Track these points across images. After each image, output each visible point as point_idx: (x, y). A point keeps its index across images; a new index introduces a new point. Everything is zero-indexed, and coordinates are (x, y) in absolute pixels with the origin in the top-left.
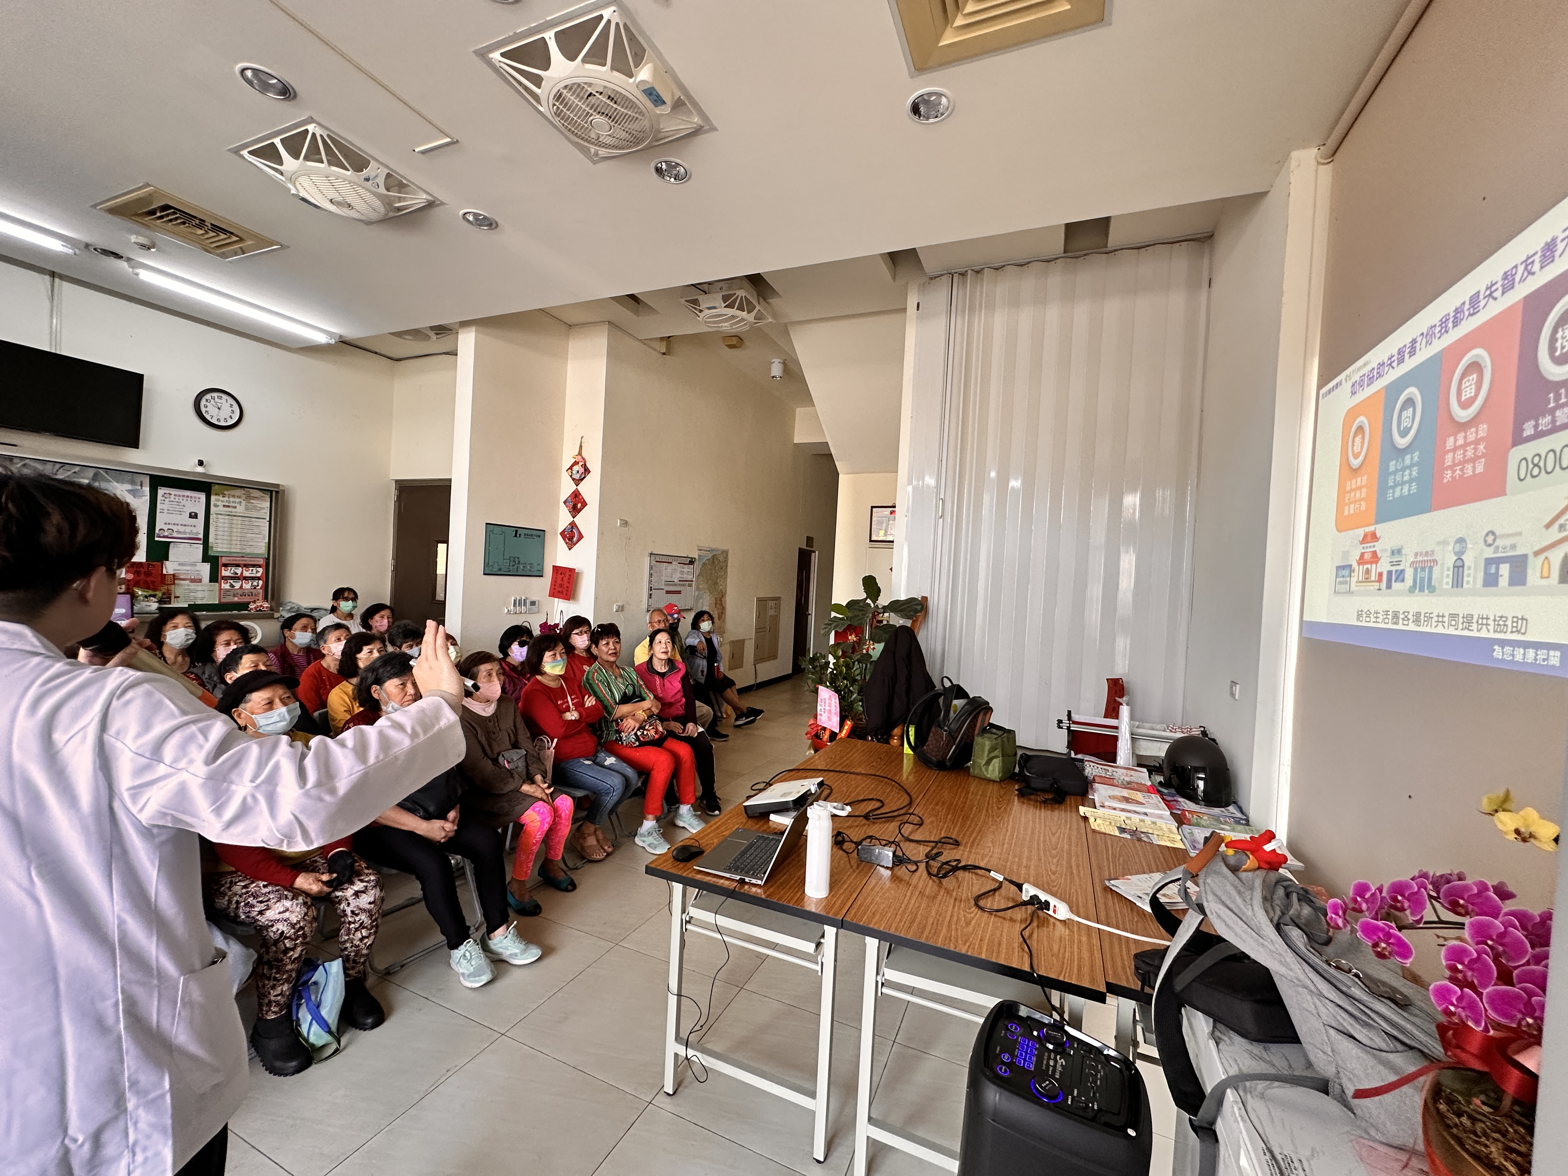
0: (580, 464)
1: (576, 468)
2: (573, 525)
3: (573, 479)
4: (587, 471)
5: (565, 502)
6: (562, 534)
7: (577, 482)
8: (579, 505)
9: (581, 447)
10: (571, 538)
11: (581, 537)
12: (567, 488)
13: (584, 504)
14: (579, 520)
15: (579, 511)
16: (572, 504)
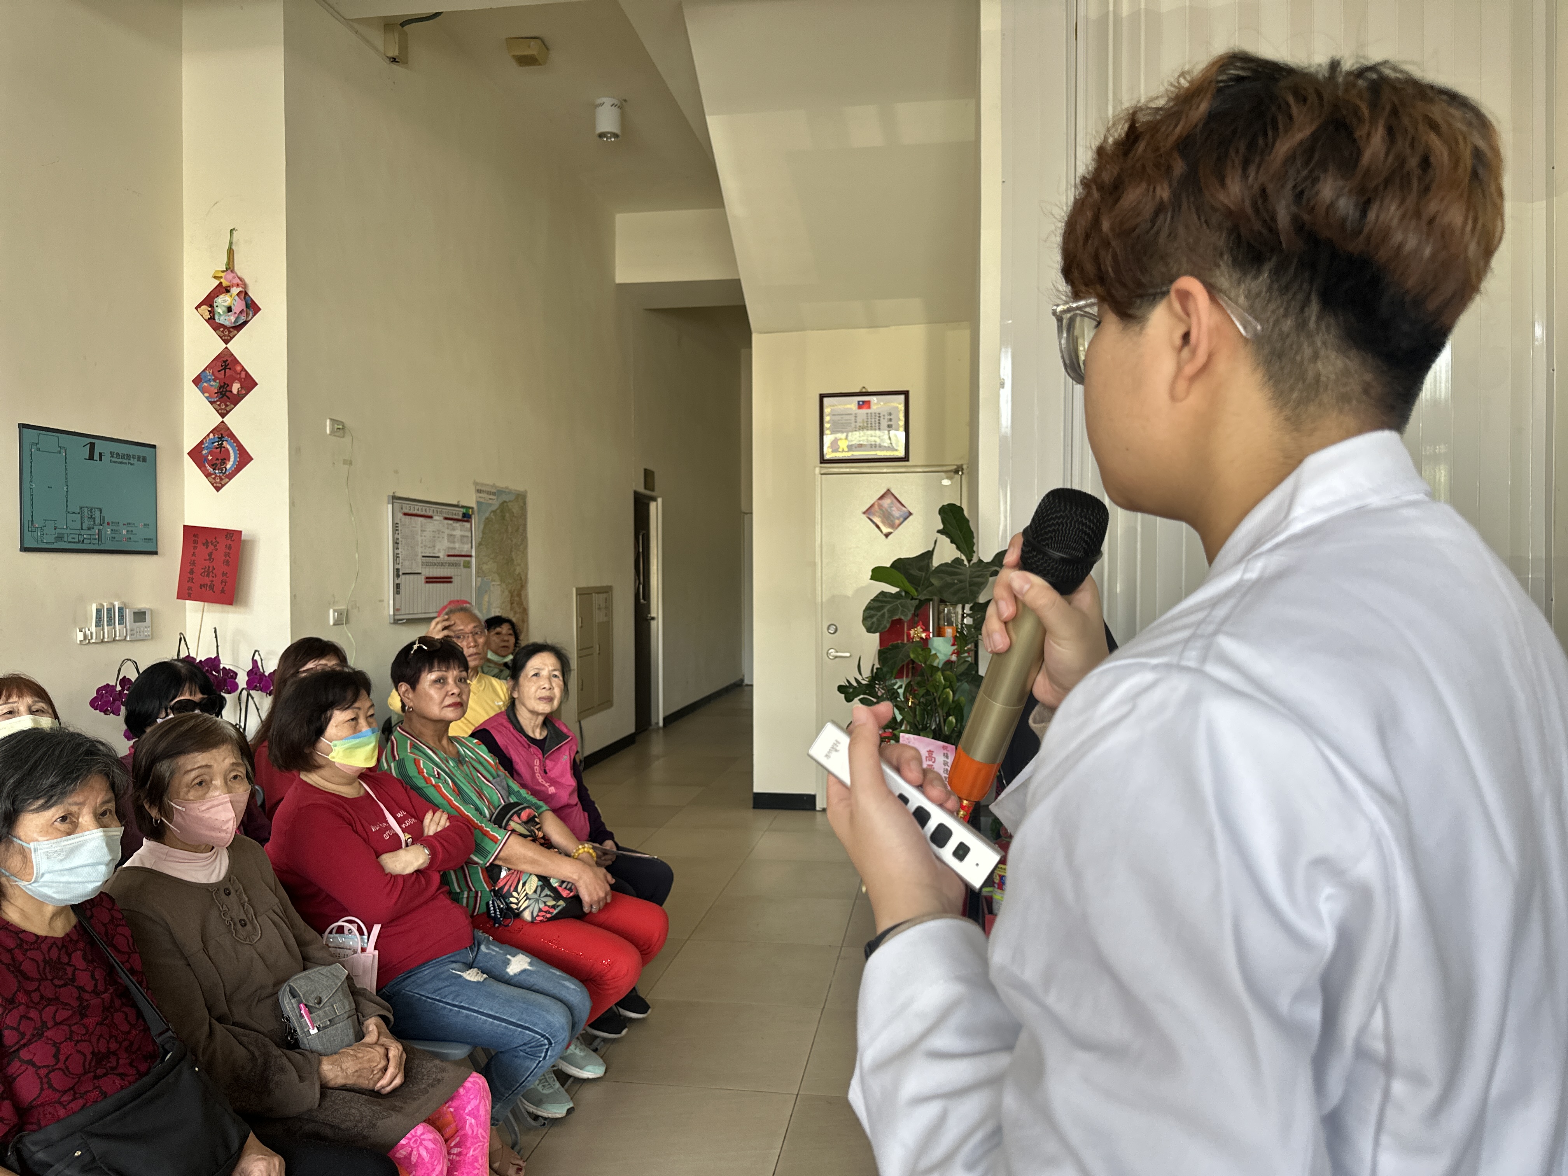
0: (235, 291)
1: (223, 301)
2: (222, 433)
3: (217, 327)
4: (252, 308)
5: (197, 381)
6: (196, 454)
7: (227, 333)
8: (236, 387)
9: (231, 252)
10: (219, 464)
11: (245, 458)
12: (200, 347)
13: (249, 384)
14: (235, 420)
15: (236, 400)
16: (215, 384)
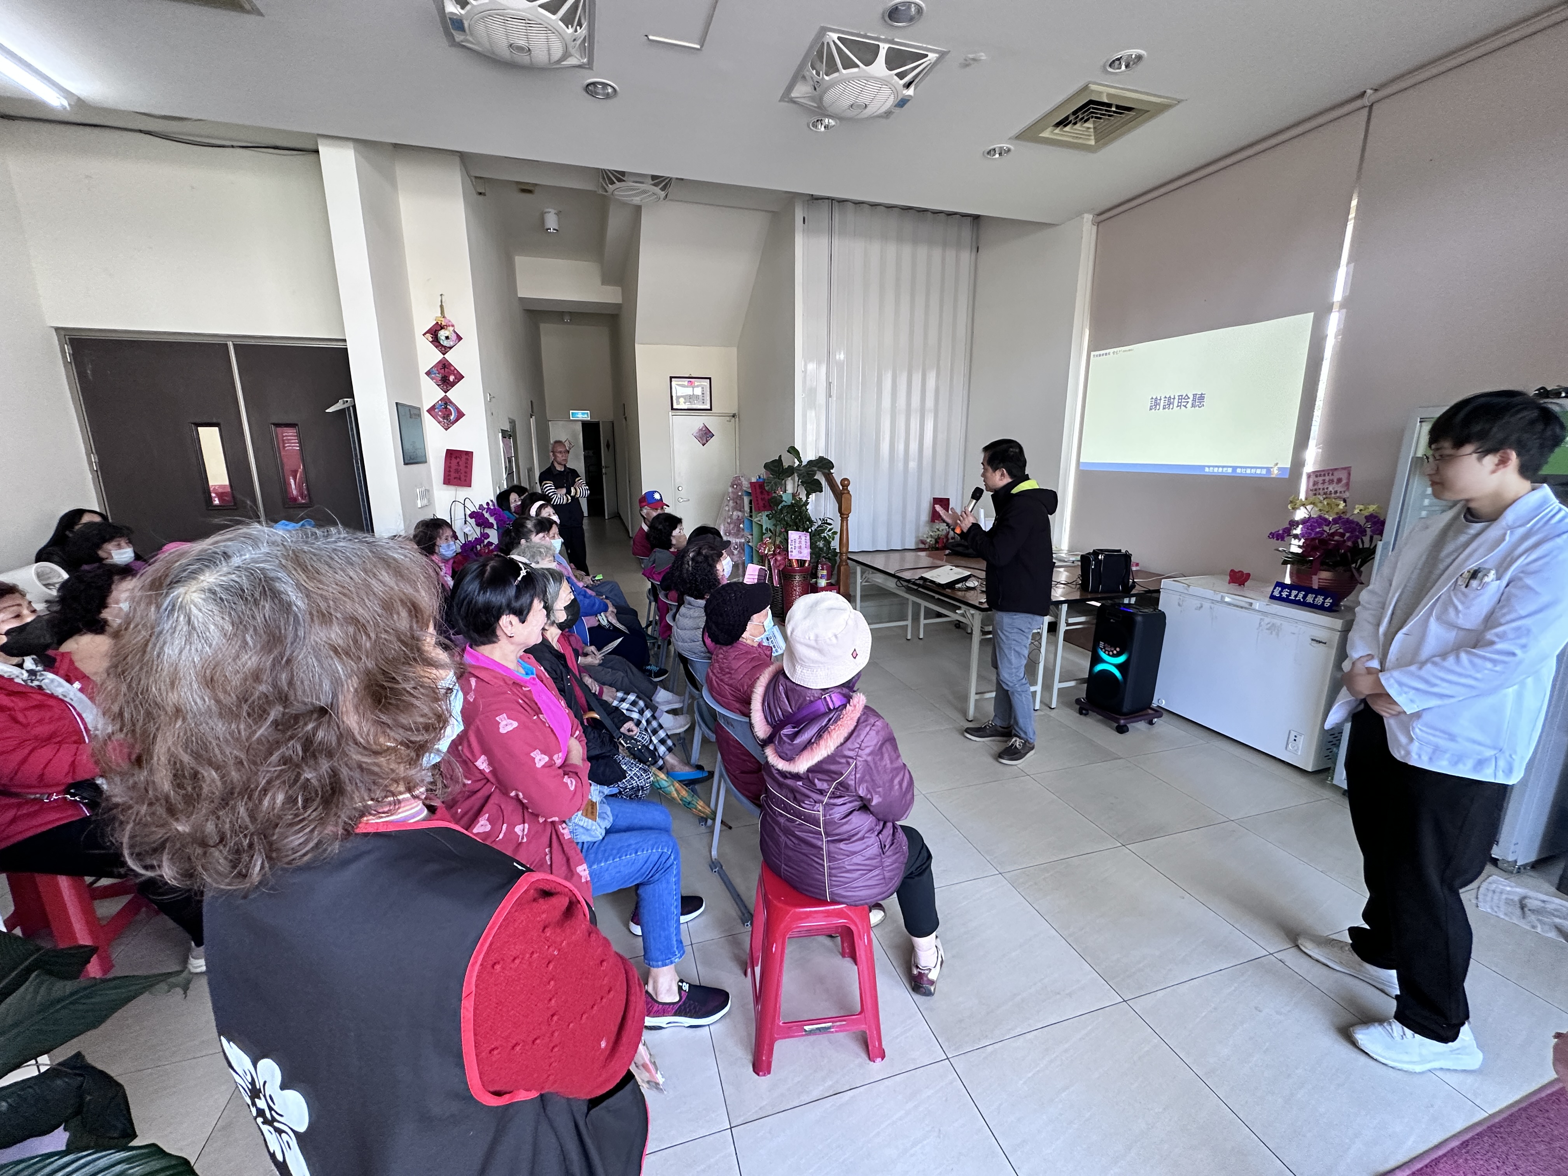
0: (448, 328)
1: (442, 333)
2: (446, 401)
3: (438, 346)
4: (458, 337)
5: (428, 373)
6: (428, 411)
7: (444, 350)
8: (452, 378)
9: (442, 307)
10: (446, 416)
11: (460, 415)
12: (430, 356)
13: (460, 377)
14: (453, 394)
15: (453, 384)
16: (439, 376)
